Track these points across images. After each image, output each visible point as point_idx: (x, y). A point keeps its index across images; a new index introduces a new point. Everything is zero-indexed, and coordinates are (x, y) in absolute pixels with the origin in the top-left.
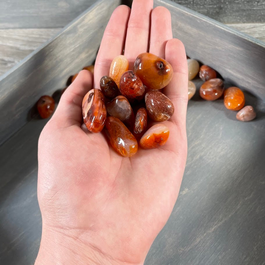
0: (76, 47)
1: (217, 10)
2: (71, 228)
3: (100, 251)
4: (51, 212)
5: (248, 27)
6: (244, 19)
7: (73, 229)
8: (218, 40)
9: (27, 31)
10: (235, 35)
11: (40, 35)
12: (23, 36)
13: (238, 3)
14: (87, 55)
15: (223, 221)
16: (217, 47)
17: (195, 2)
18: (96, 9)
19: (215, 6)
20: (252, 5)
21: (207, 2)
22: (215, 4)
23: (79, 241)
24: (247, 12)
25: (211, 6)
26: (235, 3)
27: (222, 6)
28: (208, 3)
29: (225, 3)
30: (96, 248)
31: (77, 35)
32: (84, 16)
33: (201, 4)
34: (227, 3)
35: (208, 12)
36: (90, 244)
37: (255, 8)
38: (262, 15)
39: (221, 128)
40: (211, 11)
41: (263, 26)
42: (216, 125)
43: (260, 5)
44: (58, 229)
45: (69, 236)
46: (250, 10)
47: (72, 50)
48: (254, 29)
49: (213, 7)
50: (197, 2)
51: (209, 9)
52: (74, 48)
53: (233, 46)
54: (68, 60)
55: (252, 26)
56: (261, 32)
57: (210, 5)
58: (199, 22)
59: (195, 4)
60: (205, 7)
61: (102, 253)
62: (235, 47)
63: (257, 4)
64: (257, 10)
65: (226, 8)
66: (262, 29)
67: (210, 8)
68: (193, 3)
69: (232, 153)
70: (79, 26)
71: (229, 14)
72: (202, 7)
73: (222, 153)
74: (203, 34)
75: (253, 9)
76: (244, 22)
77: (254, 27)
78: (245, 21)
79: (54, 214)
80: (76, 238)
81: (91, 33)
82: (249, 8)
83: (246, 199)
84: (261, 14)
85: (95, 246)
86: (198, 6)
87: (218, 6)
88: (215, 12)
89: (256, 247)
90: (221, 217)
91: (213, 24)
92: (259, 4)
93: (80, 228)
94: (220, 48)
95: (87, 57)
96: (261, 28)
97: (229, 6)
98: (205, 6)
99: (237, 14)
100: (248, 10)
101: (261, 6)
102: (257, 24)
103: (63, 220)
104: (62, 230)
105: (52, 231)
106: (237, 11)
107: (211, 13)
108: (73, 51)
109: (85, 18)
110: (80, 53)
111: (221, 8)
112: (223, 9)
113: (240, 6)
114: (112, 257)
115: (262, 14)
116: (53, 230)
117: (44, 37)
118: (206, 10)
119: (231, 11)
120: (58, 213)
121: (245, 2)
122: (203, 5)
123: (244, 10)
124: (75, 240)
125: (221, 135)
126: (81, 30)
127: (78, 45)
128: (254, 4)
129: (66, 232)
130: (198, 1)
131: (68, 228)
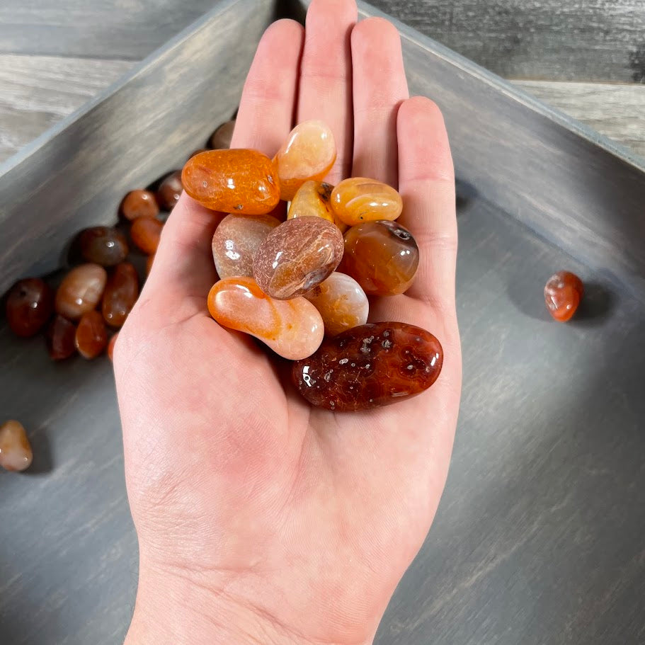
0: (159, 117)
1: (508, 44)
2: (206, 569)
3: (273, 619)
4: (158, 530)
5: (579, 92)
6: (569, 70)
7: (211, 569)
8: (505, 125)
9: (34, 61)
10: (546, 118)
11: (68, 74)
12: (23, 75)
13: (558, 32)
14: (184, 136)
15: (498, 561)
16: (502, 142)
17: (454, 21)
18: (211, 26)
19: (503, 36)
20: (592, 39)
21: (484, 24)
22: (502, 31)
23: (225, 597)
24: (579, 56)
25: (493, 35)
26: (551, 31)
27: (519, 36)
28: (486, 27)
29: (527, 30)
30: (264, 613)
31: (162, 89)
32: (180, 43)
33: (470, 29)
34: (532, 30)
35: (484, 46)
36: (251, 604)
37: (597, 47)
38: (613, 64)
39: (503, 336)
40: (493, 45)
41: (614, 91)
42: (493, 328)
43: (611, 40)
44: (175, 570)
45: (201, 586)
46: (587, 50)
47: (148, 125)
48: (592, 98)
49: (496, 37)
50: (461, 22)
51: (487, 41)
52: (155, 119)
53: (541, 144)
54: (137, 149)
55: (588, 90)
56: (607, 106)
57: (490, 31)
58: (462, 77)
59: (454, 28)
60: (478, 35)
61: (280, 624)
62: (545, 146)
63: (605, 37)
64: (603, 51)
65: (529, 42)
66: (611, 99)
67: (490, 39)
68: (451, 24)
69: (525, 397)
70: (167, 68)
71: (536, 57)
72: (471, 35)
73: (502, 397)
74: (471, 108)
75: (592, 47)
76: (570, 79)
77: (593, 93)
78: (573, 74)
79: (166, 536)
80: (218, 591)
81: (197, 84)
82: (584, 44)
83: (554, 509)
84: (612, 60)
85: (262, 608)
86: (463, 33)
87: (509, 35)
88: (501, 48)
89: (570, 624)
90: (493, 551)
91: (498, 88)
92: (608, 38)
93: (227, 568)
94: (509, 144)
95: (186, 142)
96: (609, 95)
97: (536, 38)
98: (479, 32)
99: (554, 57)
100: (580, 50)
101: (613, 43)
102: (601, 86)
103: (187, 549)
104: (185, 573)
105: (162, 573)
106: (555, 51)
107: (491, 51)
108: (151, 127)
109: (182, 48)
110: (168, 132)
111: (516, 41)
112: (522, 44)
113: (563, 39)
114: (301, 633)
115: (614, 61)
116: (164, 570)
117: (76, 79)
118: (480, 44)
119: (541, 51)
120: (176, 534)
121: (576, 31)
122: (474, 31)
123: (571, 50)
124: (217, 594)
125: (501, 351)
126: (173, 77)
127: (164, 114)
128: (597, 38)
129: (195, 577)
130: (462, 20)
131: (199, 568)
